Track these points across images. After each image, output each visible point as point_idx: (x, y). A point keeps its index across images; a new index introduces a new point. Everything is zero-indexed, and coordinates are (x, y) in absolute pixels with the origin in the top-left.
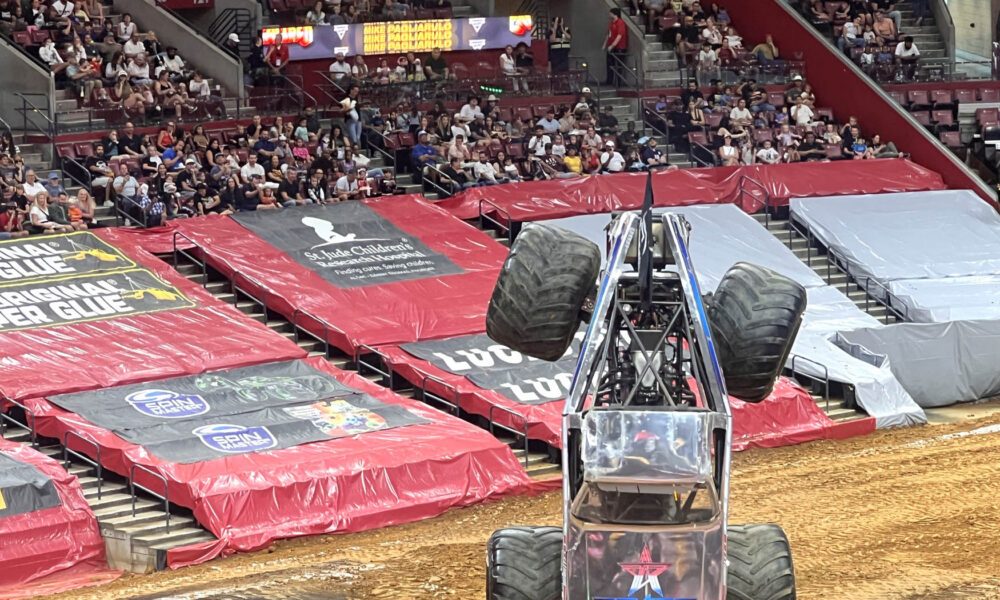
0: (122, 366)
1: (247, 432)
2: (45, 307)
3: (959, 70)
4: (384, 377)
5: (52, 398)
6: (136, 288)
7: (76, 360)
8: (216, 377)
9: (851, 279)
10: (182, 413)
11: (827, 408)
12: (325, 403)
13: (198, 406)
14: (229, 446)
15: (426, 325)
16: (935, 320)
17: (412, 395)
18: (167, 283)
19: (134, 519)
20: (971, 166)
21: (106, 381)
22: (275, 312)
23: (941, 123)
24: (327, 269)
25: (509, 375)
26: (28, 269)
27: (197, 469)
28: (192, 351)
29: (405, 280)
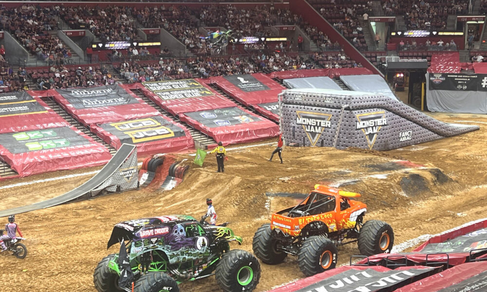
0: (199, 107)
1: (225, 122)
2: (183, 94)
4: (254, 111)
5: (184, 114)
6: (202, 91)
7: (190, 106)
8: (219, 110)
10: (211, 117)
12: (241, 116)
13: (215, 116)
14: (221, 124)
15: (263, 100)
18: (209, 90)
19: (201, 139)
20: (379, 70)
21: (196, 110)
23: (373, 60)
24: (242, 88)
26: (180, 87)
27: (214, 129)
28: (214, 105)
29: (259, 91)
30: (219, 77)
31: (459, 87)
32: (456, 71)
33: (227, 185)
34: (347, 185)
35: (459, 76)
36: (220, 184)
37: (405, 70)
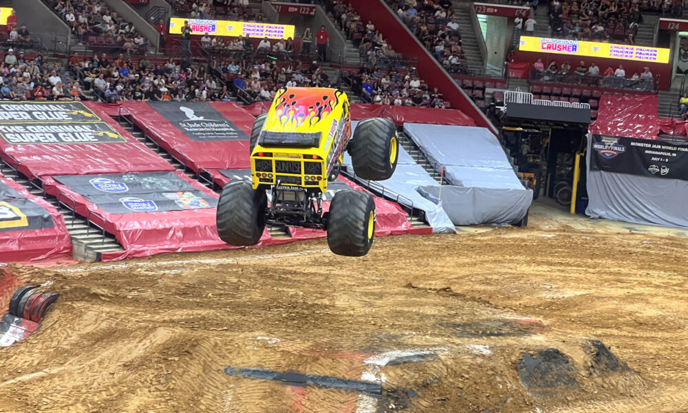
0: (89, 166)
1: (145, 202)
3: (487, 73)
4: (210, 184)
5: (55, 177)
6: (100, 131)
7: (68, 160)
8: (133, 176)
9: (428, 163)
10: (115, 190)
11: (412, 221)
12: (182, 193)
13: (123, 188)
14: (135, 208)
15: (232, 162)
16: (464, 185)
18: (114, 130)
19: (88, 237)
20: (488, 117)
21: (81, 172)
22: (163, 149)
23: (477, 96)
24: (189, 131)
26: (50, 116)
28: (122, 162)
29: (224, 140)
30: (140, 102)
31: (654, 168)
32: (648, 134)
33: (141, 344)
34: (405, 362)
35: (654, 146)
36: (124, 341)
37: (542, 123)
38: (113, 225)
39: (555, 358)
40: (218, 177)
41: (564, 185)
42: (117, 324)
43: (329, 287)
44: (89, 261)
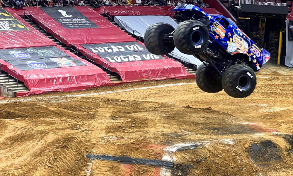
0: (8, 44)
1: (40, 64)
4: (76, 52)
6: (14, 24)
8: (33, 49)
10: (23, 57)
11: (189, 71)
12: (60, 58)
13: (28, 56)
14: (35, 67)
15: (88, 40)
17: (83, 58)
18: (22, 23)
19: (9, 84)
20: (231, 12)
21: (4, 47)
24: (63, 24)
25: (108, 55)
27: (27, 72)
28: (27, 42)
29: (84, 28)
30: (36, 8)
33: (39, 142)
34: (186, 150)
36: (30, 141)
37: (261, 15)
38: (23, 76)
39: (270, 145)
40: (81, 48)
41: (274, 49)
42: (26, 131)
43: (143, 109)
44: (10, 97)
